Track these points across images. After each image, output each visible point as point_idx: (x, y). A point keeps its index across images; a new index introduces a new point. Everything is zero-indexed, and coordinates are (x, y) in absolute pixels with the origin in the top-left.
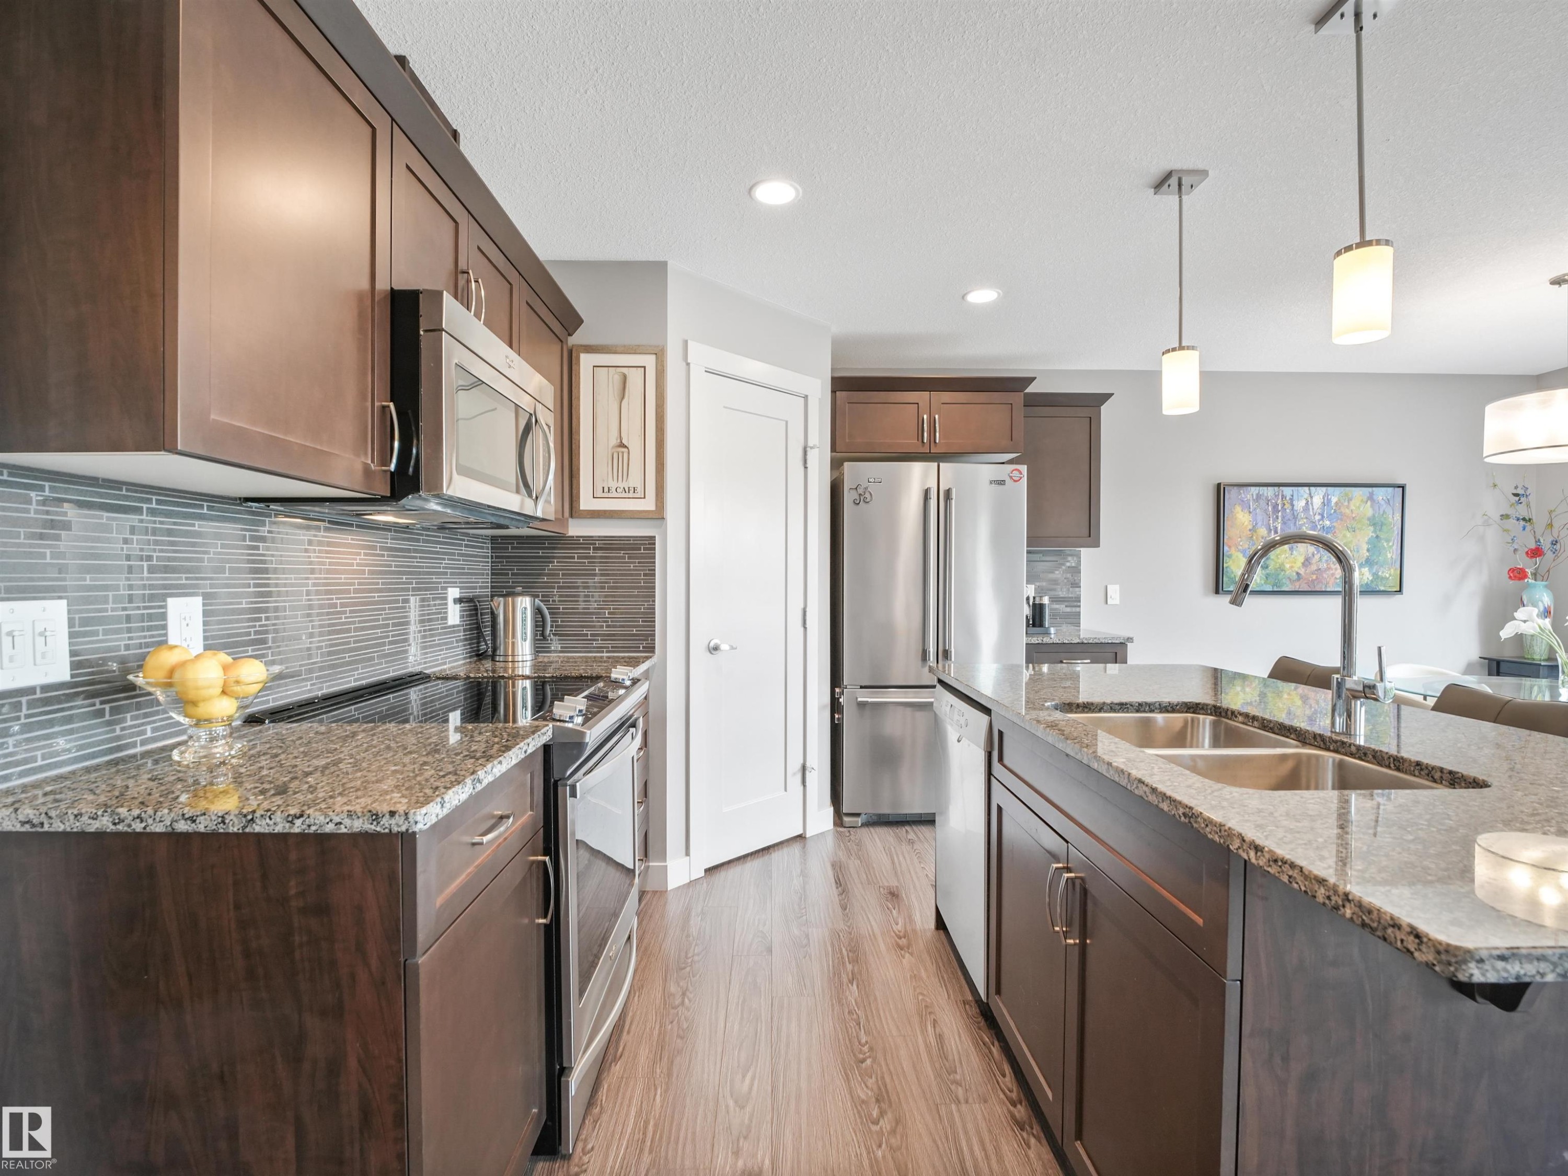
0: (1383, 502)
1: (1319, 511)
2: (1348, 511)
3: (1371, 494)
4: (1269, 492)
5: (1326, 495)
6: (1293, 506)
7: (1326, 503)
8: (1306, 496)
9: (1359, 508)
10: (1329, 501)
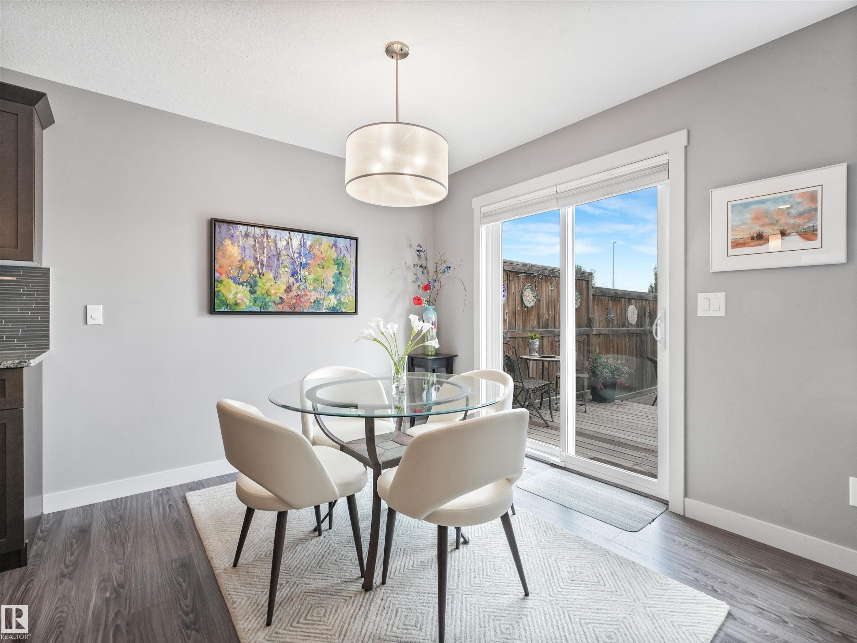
0: (343, 249)
1: (297, 251)
2: (319, 253)
3: (335, 242)
4: (258, 231)
5: (302, 239)
6: (276, 244)
7: (302, 245)
8: (287, 238)
9: (326, 251)
10: (305, 244)
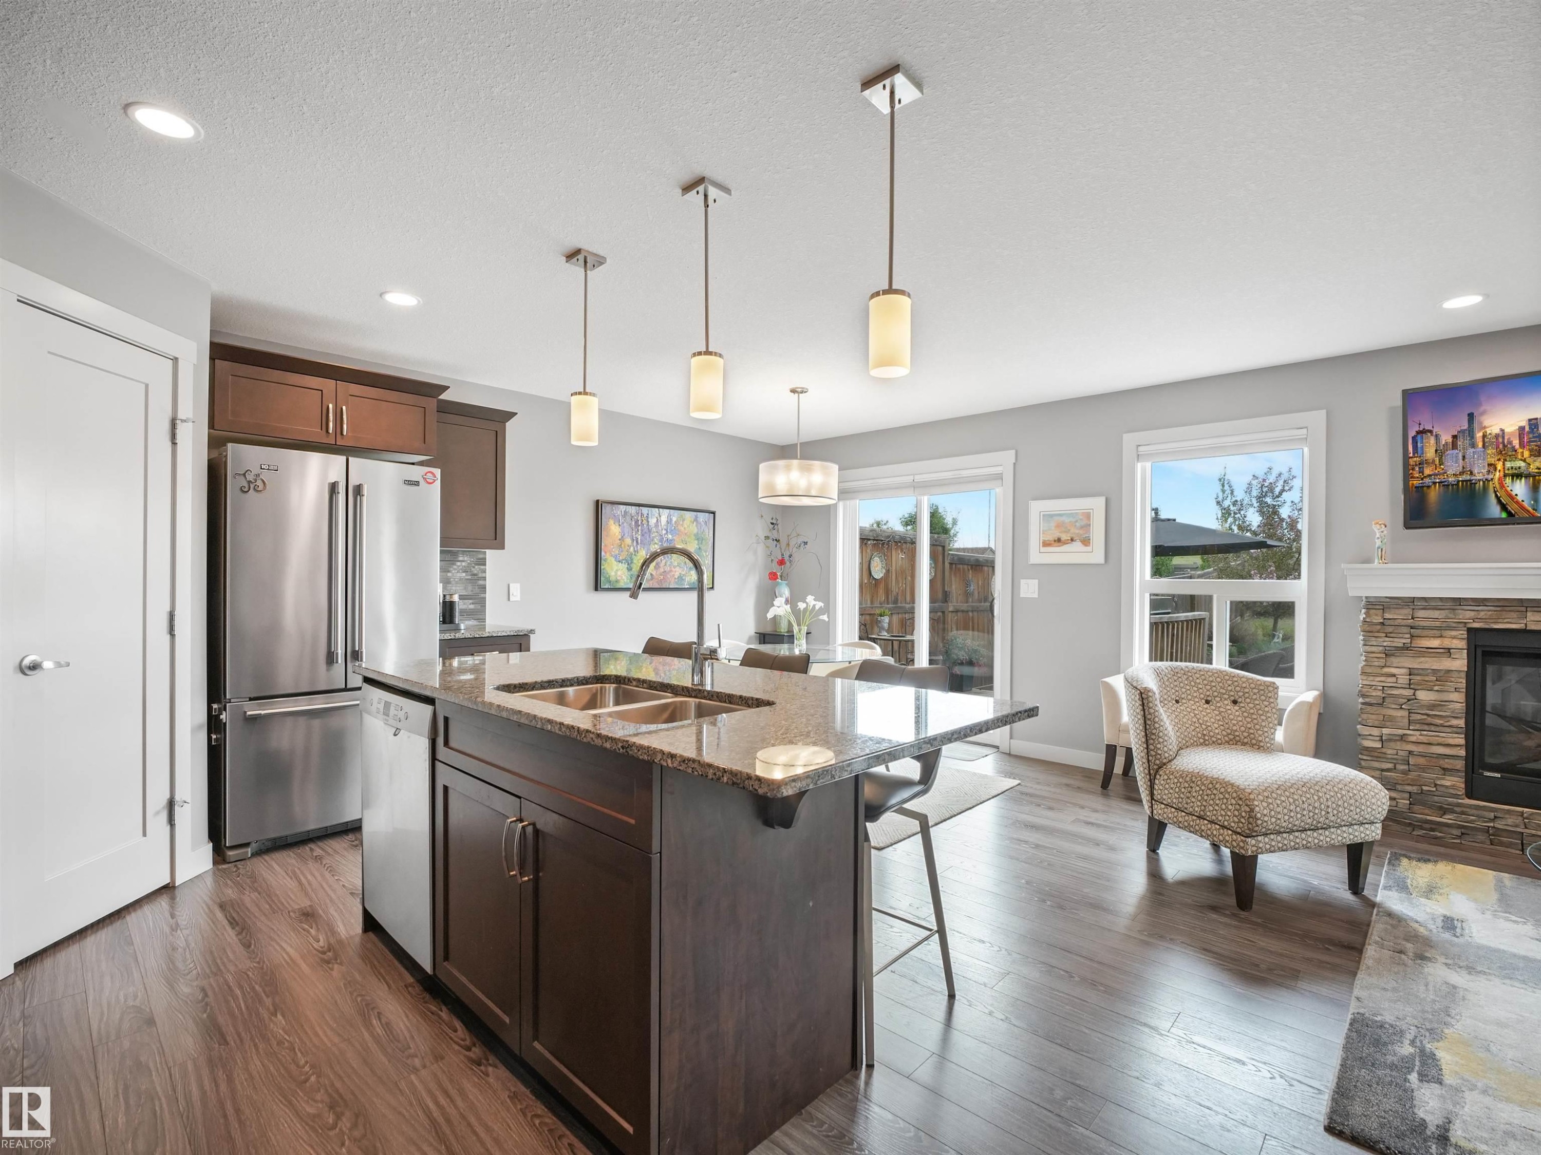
0: (703, 523)
1: (665, 527)
2: (682, 529)
3: (696, 517)
4: (633, 510)
5: (669, 516)
6: (648, 522)
7: (669, 522)
8: (657, 515)
9: (689, 526)
10: (671, 520)
